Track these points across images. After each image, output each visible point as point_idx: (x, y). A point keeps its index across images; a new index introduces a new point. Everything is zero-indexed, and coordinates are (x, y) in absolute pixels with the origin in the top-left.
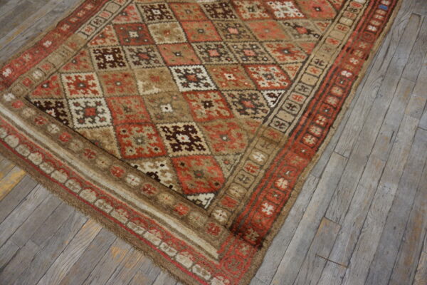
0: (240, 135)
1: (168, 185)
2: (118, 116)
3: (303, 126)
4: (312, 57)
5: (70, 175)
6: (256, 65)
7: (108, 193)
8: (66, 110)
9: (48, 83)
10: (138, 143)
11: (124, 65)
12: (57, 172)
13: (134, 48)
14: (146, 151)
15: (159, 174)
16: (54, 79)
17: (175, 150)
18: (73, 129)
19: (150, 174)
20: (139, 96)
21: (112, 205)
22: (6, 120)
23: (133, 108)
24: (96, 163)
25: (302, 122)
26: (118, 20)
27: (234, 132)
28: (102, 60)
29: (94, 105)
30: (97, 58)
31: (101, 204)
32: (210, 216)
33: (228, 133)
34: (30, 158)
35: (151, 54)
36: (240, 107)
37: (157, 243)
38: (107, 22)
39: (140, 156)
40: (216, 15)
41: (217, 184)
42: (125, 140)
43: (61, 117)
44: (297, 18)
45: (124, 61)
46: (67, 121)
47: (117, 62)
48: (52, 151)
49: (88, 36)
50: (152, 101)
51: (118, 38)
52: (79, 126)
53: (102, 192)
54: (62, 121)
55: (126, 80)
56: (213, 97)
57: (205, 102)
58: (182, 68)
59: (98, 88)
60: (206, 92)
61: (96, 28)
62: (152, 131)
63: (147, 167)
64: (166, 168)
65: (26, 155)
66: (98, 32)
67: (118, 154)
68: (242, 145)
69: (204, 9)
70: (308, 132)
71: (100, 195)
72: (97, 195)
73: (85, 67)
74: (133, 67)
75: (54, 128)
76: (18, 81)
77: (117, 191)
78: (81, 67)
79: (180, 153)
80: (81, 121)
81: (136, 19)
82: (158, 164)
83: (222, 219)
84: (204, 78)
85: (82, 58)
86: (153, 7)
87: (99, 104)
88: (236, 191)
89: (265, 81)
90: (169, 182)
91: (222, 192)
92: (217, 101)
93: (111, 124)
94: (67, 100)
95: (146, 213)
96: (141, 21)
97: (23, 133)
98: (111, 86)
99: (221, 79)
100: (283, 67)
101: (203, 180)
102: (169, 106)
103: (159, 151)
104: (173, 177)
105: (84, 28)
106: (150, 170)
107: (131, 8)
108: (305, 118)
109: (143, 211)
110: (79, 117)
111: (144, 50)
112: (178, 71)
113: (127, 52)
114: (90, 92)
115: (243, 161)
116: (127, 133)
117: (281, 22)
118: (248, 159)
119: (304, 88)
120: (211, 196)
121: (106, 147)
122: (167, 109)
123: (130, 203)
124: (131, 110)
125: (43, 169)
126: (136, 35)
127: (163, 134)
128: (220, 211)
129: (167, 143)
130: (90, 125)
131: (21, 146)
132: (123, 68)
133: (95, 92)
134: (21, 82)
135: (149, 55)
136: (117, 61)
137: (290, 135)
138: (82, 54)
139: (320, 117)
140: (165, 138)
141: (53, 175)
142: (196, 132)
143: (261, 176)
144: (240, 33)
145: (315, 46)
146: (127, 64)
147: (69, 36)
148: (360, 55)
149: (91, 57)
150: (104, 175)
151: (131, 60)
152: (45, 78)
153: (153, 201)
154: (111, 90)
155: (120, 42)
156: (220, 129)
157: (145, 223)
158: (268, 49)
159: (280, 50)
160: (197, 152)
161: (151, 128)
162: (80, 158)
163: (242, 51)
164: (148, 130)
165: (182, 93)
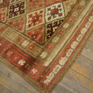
9: (32, 36)
16: (29, 34)
18: (66, 17)
22: (61, 52)
24: (83, 6)
29: (50, 11)
45: (20, 3)
46: (60, 21)
47: (21, 5)
48: (79, 24)
54: (60, 23)
75: (66, 26)
78: (22, 21)
87: (49, 9)
93: (62, 3)
97: (69, 41)
98: (37, 6)
114: (41, 14)
121: (75, 3)
131: (77, 39)
132: (25, 3)
133: (41, 12)
134: (31, 51)
149: (14, 18)
152: (28, 39)
154: (41, 6)
155: (5, 7)
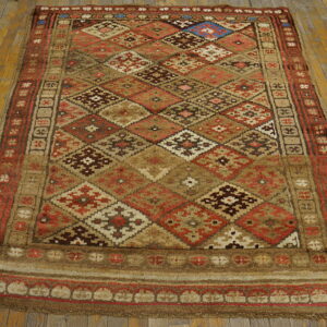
0: (272, 173)
1: (253, 247)
2: (151, 211)
3: (311, 141)
4: (268, 83)
5: (155, 290)
6: (231, 109)
7: (206, 284)
8: (92, 232)
9: (45, 215)
10: (194, 226)
11: (110, 161)
12: (137, 295)
13: (105, 140)
14: (208, 229)
15: (238, 242)
16: (47, 209)
17: (232, 214)
18: (118, 247)
19: (229, 247)
20: (153, 183)
21: (220, 293)
22: (33, 277)
23: (158, 197)
24: (170, 265)
25: (308, 139)
26: (62, 121)
27: (265, 173)
28: (82, 167)
29: (116, 213)
30: (75, 167)
31: (210, 298)
32: (308, 251)
33: (261, 177)
34: (95, 298)
35: (128, 138)
36: (251, 150)
37: (287, 300)
38: (52, 128)
39: (207, 237)
40: (157, 79)
41: (291, 223)
42: (178, 229)
43: (93, 242)
44: (228, 56)
45: (106, 157)
46: (103, 242)
48: (115, 279)
49: (44, 150)
50: (171, 182)
51: (80, 138)
52: (120, 240)
53: (200, 287)
54: (97, 245)
55: (126, 174)
56: (222, 152)
57: (220, 160)
58: (170, 140)
59: (104, 195)
60: (211, 151)
61: (46, 139)
62: (197, 209)
63: (221, 242)
64: (238, 234)
65: (89, 298)
66: (52, 142)
67: (184, 245)
68: (281, 181)
69: (140, 78)
70: (319, 145)
71: (201, 291)
72: (198, 293)
73: (70, 181)
74: (122, 158)
75: (97, 257)
76: (8, 231)
77: (213, 278)
79: (238, 214)
80: (118, 235)
81: (81, 113)
82: (229, 234)
83: (319, 248)
84: (199, 140)
85: (58, 175)
86: (88, 96)
87: (119, 210)
88: (310, 219)
89: (251, 119)
90: (251, 244)
91: (300, 226)
92: (228, 154)
93: (150, 222)
94: (83, 222)
95: (256, 281)
96: (87, 113)
98: (115, 187)
99: (214, 134)
100: (253, 101)
101: (277, 226)
102: (190, 179)
103: (219, 222)
104: (252, 238)
105: (31, 145)
106: (227, 243)
107: (64, 105)
108: (307, 135)
109: (251, 282)
110: (112, 232)
111: (117, 139)
112: (168, 144)
113: (102, 148)
114: (99, 203)
115: (293, 193)
116: (174, 222)
117: (218, 64)
118: (296, 189)
119: (284, 112)
120: (295, 234)
121: (167, 245)
122: (191, 182)
123: (234, 282)
124: (158, 200)
125: (121, 300)
126: (95, 128)
127: (209, 206)
128: (312, 242)
129: (219, 212)
130: (131, 234)
131: (75, 292)
132: (111, 165)
133: (104, 200)
134: (14, 229)
135: (126, 141)
136: (99, 161)
137: (308, 153)
138: (54, 170)
139: (316, 128)
140: (213, 209)
141: (137, 301)
142: (236, 190)
143: (316, 197)
144: (192, 87)
145: (262, 74)
146: (111, 159)
147: (22, 160)
148: (301, 68)
149: (67, 170)
150: (188, 271)
151: (113, 154)
152: (36, 213)
153: (253, 267)
154: (120, 191)
155: (84, 142)
156: (252, 176)
157: (262, 291)
158: (228, 91)
159: (239, 88)
160: (251, 206)
161: (192, 207)
162: (149, 269)
163: (208, 102)
164: (192, 210)
165: (192, 161)
